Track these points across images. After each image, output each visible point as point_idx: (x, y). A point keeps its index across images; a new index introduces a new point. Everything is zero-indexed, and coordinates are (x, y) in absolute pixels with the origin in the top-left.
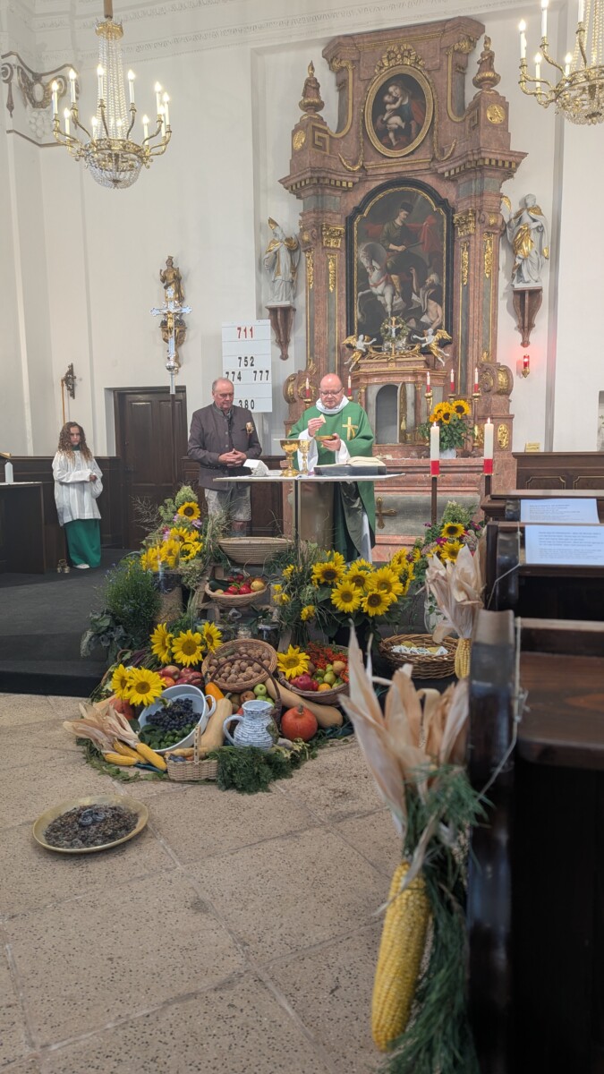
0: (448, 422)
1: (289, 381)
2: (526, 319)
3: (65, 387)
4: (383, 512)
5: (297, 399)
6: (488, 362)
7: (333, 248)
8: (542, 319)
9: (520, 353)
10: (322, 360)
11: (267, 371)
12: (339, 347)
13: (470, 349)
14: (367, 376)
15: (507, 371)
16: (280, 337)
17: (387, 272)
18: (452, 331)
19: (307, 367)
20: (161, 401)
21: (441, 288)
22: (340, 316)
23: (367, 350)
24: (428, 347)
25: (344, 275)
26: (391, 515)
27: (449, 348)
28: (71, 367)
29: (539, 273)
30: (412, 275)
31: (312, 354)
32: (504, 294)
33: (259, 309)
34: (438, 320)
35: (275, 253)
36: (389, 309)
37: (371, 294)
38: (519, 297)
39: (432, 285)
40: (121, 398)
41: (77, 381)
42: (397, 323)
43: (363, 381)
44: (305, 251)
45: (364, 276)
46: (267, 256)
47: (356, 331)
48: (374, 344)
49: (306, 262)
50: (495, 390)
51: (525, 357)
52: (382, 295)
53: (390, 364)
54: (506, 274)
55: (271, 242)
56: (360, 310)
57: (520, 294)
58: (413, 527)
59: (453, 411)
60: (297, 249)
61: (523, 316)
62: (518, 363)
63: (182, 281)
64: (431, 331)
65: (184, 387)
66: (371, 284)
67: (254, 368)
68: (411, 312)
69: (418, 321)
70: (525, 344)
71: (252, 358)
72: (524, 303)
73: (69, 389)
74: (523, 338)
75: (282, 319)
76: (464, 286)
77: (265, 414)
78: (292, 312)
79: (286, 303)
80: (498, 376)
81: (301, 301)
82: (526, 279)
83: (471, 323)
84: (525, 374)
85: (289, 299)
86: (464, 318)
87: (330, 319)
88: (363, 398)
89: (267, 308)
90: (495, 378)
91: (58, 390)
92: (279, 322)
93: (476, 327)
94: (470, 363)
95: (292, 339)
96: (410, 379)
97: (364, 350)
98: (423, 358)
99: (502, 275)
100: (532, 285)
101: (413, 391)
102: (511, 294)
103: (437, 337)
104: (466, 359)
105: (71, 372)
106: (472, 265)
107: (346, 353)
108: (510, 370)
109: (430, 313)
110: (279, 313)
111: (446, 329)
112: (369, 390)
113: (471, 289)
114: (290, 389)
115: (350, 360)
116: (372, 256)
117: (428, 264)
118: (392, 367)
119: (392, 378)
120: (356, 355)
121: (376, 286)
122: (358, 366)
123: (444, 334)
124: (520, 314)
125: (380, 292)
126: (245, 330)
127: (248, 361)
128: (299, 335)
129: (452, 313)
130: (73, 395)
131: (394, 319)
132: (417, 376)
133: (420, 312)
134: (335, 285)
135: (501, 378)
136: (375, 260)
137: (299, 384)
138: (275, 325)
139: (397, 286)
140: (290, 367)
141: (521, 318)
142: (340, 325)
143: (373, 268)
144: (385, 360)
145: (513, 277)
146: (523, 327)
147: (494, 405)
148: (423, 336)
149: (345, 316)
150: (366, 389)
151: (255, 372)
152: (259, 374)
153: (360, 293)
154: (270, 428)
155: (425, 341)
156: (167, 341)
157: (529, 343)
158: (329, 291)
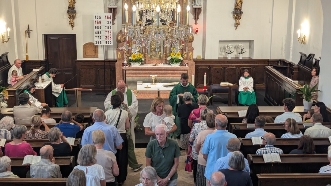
2: (197, 16)
5: (122, 41)
8: (201, 16)
9: (194, 26)
11: (111, 31)
28: (28, 26)
38: (194, 10)
40: (47, 37)
50: (188, 41)
51: (196, 28)
62: (194, 29)
65: (75, 34)
70: (196, 23)
72: (196, 12)
78: (116, 10)
79: (115, 7)
82: (197, 5)
85: (115, 5)
89: (108, 8)
90: (188, 37)
91: (24, 35)
93: (182, 20)
100: (199, 7)
102: (192, 9)
105: (28, 28)
110: (113, 10)
114: (119, 37)
124: (194, 14)
128: (118, 16)
130: (29, 37)
135: (190, 37)
137: (122, 36)
141: (195, 16)
145: (192, 3)
146: (196, 18)
147: (188, 46)
151: (106, 31)
157: (197, 23)
158: (131, 4)
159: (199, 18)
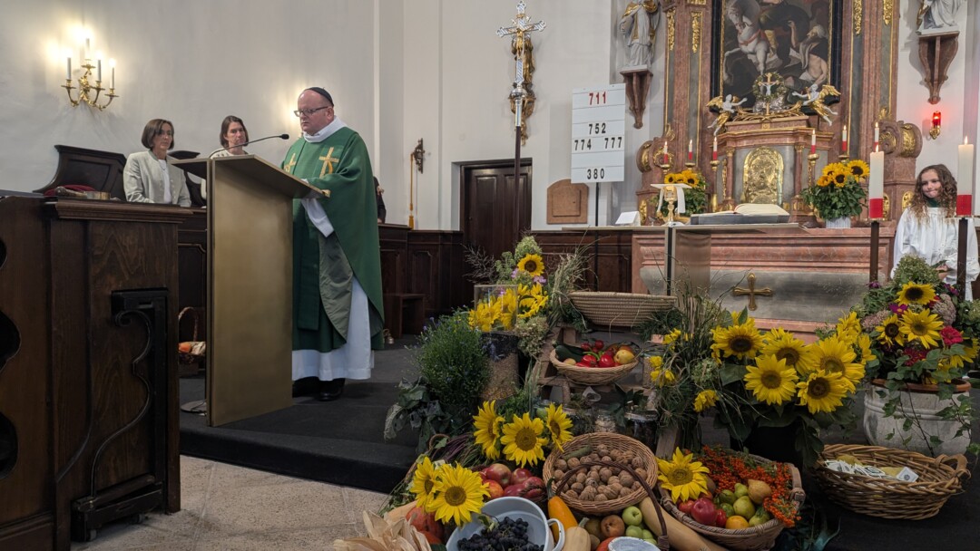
0: (842, 185)
1: (643, 148)
2: (936, 70)
3: (414, 161)
4: (756, 290)
5: (652, 167)
6: (889, 119)
7: (698, 6)
8: (957, 69)
9: (928, 111)
10: (682, 125)
11: (620, 138)
12: (701, 111)
13: (864, 106)
14: (736, 139)
15: (913, 129)
16: (634, 104)
17: (759, 28)
19: (664, 133)
20: (506, 176)
21: (824, 40)
22: (703, 78)
23: (736, 111)
24: (811, 105)
25: (710, 34)
26: (766, 295)
27: (836, 107)
28: (421, 141)
29: (953, 16)
30: (790, 28)
31: (670, 119)
32: (906, 44)
33: (613, 75)
34: (822, 76)
35: (633, 16)
36: (761, 68)
37: (741, 53)
38: (926, 45)
39: (815, 38)
40: (467, 171)
41: (425, 155)
42: (773, 79)
43: (730, 144)
44: (666, 12)
45: (732, 33)
46: (623, 20)
48: (743, 106)
49: (667, 23)
50: (899, 151)
51: (935, 114)
52: (754, 53)
53: (764, 125)
54: (909, 23)
55: (629, 6)
56: (726, 71)
57: (930, 42)
58: (794, 309)
59: (848, 172)
60: (657, 11)
61: (932, 67)
62: (925, 122)
63: (533, 51)
64: (815, 86)
65: (531, 159)
66: (740, 41)
67: (605, 135)
68: (790, 69)
69: (796, 79)
70: (934, 100)
71: (604, 124)
72: (934, 52)
73: (417, 163)
74: (931, 94)
75: (637, 84)
76: (856, 36)
77: (615, 185)
78: (648, 78)
79: (643, 67)
80: (902, 135)
81: (659, 66)
82: (937, 24)
83: (865, 76)
84: (933, 135)
85: (646, 63)
86: (856, 72)
87: (692, 81)
88: (730, 163)
89: (622, 73)
90: (898, 137)
91: (408, 164)
92: (634, 87)
93: (872, 81)
94: (863, 122)
95: (648, 106)
96: (788, 140)
97: (732, 111)
98: (805, 117)
99: (903, 23)
100: (946, 30)
101: (792, 154)
102: (918, 46)
103: (823, 93)
104: (857, 119)
105: (420, 147)
106: (867, 11)
107: (709, 117)
108: (917, 128)
109: (812, 70)
110: (635, 78)
111: (832, 84)
112: (738, 155)
113: (866, 38)
114: (645, 157)
115: (715, 123)
116: (742, 10)
117: (810, 15)
118: (766, 128)
119: (766, 140)
120: (723, 118)
121: (746, 43)
123: (831, 90)
124: (927, 65)
125: (751, 50)
126: (598, 96)
127: (599, 128)
128: (656, 100)
129: (840, 68)
130: (421, 169)
131: (769, 75)
132: (797, 137)
133: (800, 68)
134: (699, 44)
135: (907, 137)
136: (746, 16)
137: (655, 150)
138: (630, 91)
139: (772, 42)
140: (645, 135)
141: (929, 70)
142: (703, 88)
143: (743, 25)
144: (758, 121)
145: (919, 24)
146: (932, 80)
147: (897, 169)
148: (804, 93)
149: (709, 78)
150: (734, 154)
151: (607, 139)
152: (610, 141)
153: (727, 53)
154: (620, 201)
155: (807, 99)
156: (514, 111)
157: (938, 99)
158: (692, 51)
159: (946, 78)
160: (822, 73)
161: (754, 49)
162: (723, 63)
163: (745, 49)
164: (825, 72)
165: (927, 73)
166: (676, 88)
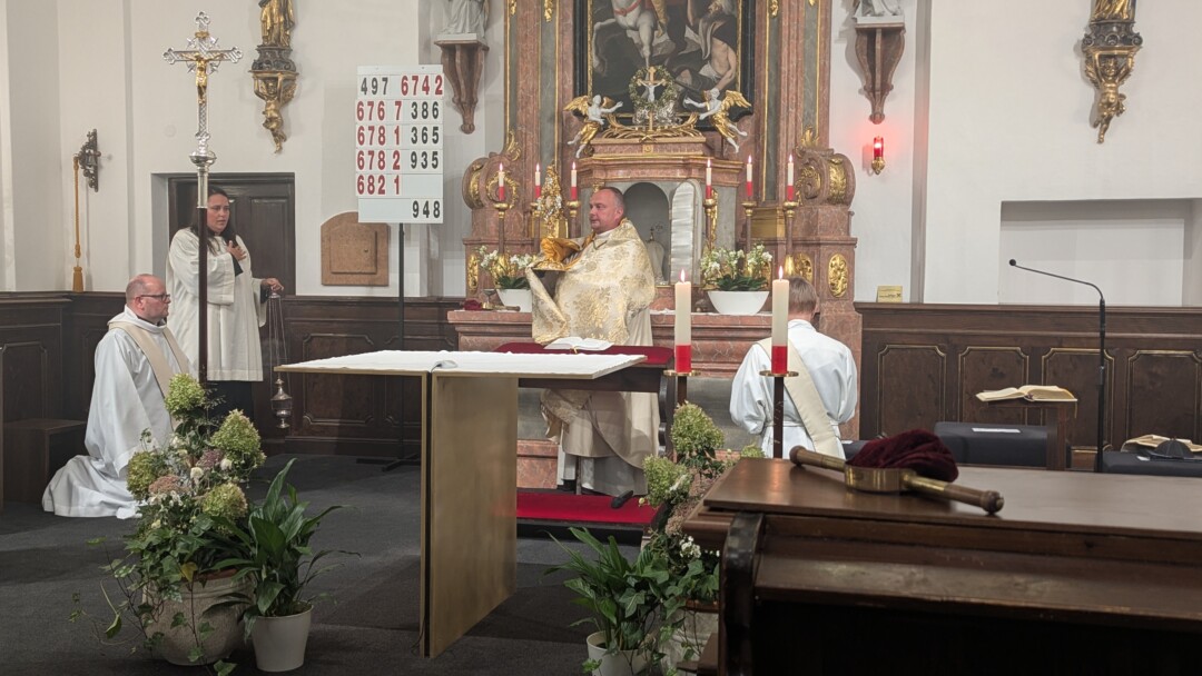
1: (471, 171)
3: (81, 171)
5: (485, 202)
6: (813, 147)
8: (904, 78)
10: (530, 135)
11: (436, 153)
13: (783, 124)
14: (605, 167)
15: (844, 164)
16: (460, 94)
18: (752, 93)
19: (505, 147)
20: (253, 198)
21: (736, 19)
22: (563, 62)
23: (607, 123)
24: (710, 120)
27: (748, 121)
28: (93, 135)
31: (513, 125)
32: (841, 33)
33: (425, 46)
34: (729, 74)
36: (646, 52)
37: (617, 27)
39: (720, 15)
40: (182, 190)
41: (102, 161)
43: (599, 175)
47: (590, 88)
48: (618, 110)
50: (824, 195)
51: (875, 140)
52: (636, 28)
53: (645, 147)
54: (845, 3)
56: (597, 54)
57: (868, 34)
61: (872, 69)
62: (865, 149)
66: (616, 9)
68: (682, 59)
69: (694, 74)
70: (876, 117)
72: (874, 50)
73: (87, 174)
74: (874, 109)
75: (463, 64)
76: (772, 18)
78: (481, 54)
79: (471, 37)
80: (829, 172)
81: (497, 35)
82: (877, 10)
83: (784, 81)
84: (876, 168)
85: (477, 30)
86: (774, 73)
87: (544, 67)
91: (69, 175)
92: (459, 68)
93: (792, 88)
94: (782, 148)
95: (482, 99)
96: (681, 173)
97: (602, 123)
98: (702, 137)
100: (888, 20)
102: (854, 33)
103: (727, 102)
104: (775, 142)
105: (93, 142)
107: (573, 124)
108: (850, 162)
109: (716, 63)
110: (458, 54)
111: (742, 90)
113: (785, 23)
115: (577, 138)
118: (649, 152)
119: (647, 171)
120: (588, 131)
121: (624, 13)
122: (590, 149)
123: (737, 98)
124: (867, 67)
125: (631, 23)
128: (492, 92)
129: (753, 62)
130: (94, 184)
132: (689, 170)
133: (699, 58)
134: (554, 9)
135: (835, 175)
138: (451, 71)
139: (661, 15)
140: (477, 146)
142: (563, 78)
144: (637, 140)
145: (855, 7)
146: (873, 90)
147: (822, 222)
148: (703, 100)
149: (571, 62)
151: (414, 154)
152: (420, 158)
153: (598, 25)
155: (704, 110)
157: (882, 117)
158: (543, 18)
160: (729, 68)
161: (636, 23)
162: (591, 40)
163: (622, 20)
164: (733, 67)
165: (867, 79)
166: (521, 76)
